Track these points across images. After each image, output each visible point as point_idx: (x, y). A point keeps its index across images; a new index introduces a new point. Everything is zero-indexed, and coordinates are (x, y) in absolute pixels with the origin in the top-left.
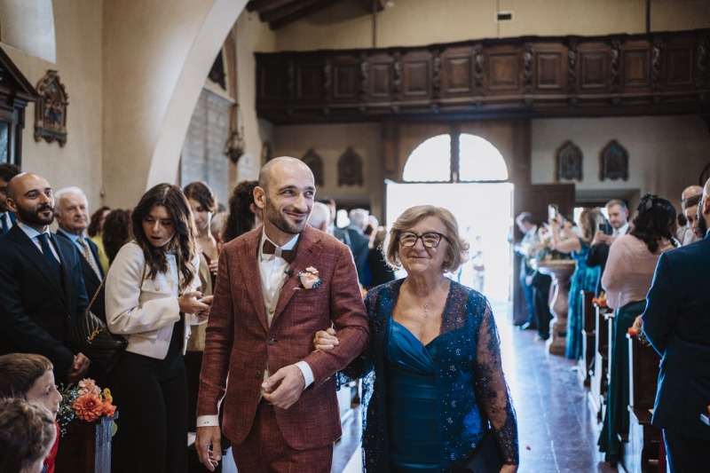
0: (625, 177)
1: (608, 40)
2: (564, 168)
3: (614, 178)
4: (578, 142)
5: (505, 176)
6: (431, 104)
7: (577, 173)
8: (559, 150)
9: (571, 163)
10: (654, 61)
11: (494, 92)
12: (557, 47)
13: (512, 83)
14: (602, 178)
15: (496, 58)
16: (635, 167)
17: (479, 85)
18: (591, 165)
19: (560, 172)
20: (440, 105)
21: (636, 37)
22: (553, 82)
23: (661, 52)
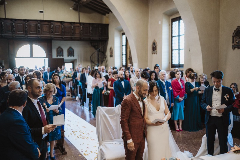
0: (74, 56)
1: (71, 23)
2: (59, 54)
3: (71, 56)
4: (62, 47)
5: (45, 56)
6: (25, 36)
7: (62, 55)
8: (58, 49)
9: (61, 52)
10: (81, 29)
11: (43, 34)
12: (59, 24)
13: (48, 32)
14: (68, 56)
15: (43, 25)
16: (76, 53)
17: (39, 32)
18: (65, 53)
19: (58, 54)
20: (28, 36)
21: (77, 23)
22: (58, 32)
23: (83, 27)
